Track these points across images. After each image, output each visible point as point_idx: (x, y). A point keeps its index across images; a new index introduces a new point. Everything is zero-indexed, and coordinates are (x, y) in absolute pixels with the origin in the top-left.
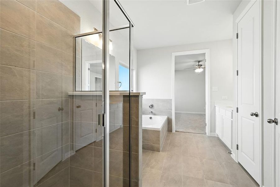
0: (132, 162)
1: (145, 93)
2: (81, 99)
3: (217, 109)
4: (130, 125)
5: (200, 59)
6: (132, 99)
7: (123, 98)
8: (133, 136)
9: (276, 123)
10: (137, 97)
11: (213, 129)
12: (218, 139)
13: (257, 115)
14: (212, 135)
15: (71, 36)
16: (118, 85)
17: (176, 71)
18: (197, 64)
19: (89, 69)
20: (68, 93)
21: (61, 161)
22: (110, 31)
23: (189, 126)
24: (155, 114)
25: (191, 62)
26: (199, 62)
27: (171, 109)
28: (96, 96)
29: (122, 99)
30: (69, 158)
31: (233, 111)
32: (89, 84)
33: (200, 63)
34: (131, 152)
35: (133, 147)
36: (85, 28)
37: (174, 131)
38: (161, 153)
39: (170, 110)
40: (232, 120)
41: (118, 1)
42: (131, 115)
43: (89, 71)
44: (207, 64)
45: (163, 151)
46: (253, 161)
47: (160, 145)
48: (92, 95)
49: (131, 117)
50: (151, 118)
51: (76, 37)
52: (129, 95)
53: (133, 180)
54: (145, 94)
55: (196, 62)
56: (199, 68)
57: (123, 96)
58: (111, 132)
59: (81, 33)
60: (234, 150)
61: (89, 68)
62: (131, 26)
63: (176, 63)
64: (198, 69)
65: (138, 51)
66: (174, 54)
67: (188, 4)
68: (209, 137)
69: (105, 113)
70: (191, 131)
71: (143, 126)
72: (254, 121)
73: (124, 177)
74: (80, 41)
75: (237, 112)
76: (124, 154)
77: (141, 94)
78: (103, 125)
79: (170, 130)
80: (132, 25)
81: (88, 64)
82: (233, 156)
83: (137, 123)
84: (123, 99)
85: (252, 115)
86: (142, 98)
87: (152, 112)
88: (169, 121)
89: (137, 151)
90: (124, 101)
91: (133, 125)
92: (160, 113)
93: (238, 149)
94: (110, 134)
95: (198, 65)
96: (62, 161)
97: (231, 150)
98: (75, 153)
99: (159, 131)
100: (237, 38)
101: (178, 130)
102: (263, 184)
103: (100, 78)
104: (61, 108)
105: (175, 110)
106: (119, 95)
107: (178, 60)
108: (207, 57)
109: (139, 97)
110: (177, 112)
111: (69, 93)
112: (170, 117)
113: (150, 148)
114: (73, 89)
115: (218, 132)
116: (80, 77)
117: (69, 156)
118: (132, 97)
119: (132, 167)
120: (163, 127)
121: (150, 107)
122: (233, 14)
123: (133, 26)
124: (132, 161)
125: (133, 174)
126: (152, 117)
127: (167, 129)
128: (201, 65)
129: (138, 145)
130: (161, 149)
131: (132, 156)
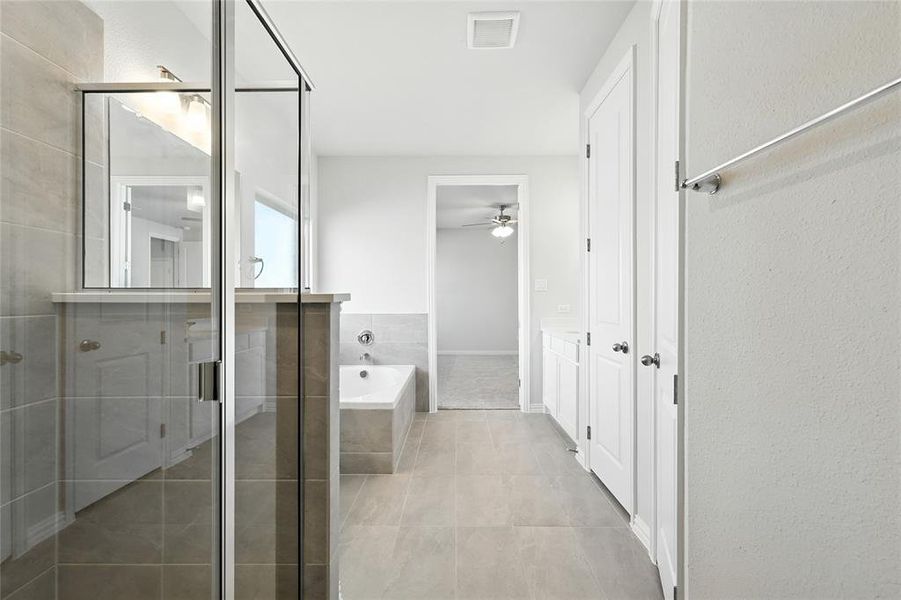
0: (307, 507)
1: (347, 297)
2: (101, 316)
3: (545, 337)
4: (299, 396)
5: (505, 201)
6: (309, 314)
7: (277, 311)
8: (310, 427)
9: (657, 363)
10: (324, 307)
11: (536, 395)
12: (549, 418)
13: (625, 350)
14: (533, 411)
15: (65, 85)
16: (253, 268)
17: (440, 230)
18: (499, 213)
19: (127, 207)
20: (51, 296)
21: (11, 557)
22: (236, 90)
23: (477, 390)
24: (376, 362)
25: (482, 208)
26: (503, 207)
27: (427, 345)
28: (163, 304)
29: (273, 313)
30: (54, 536)
31: (579, 341)
32: (129, 264)
33: (506, 212)
34: (304, 479)
35: (310, 463)
36: (122, 64)
37: (433, 409)
38: (395, 475)
39: (422, 347)
40: (577, 364)
41: (259, 3)
42: (304, 365)
43: (129, 212)
44: (522, 216)
45: (401, 470)
46: (619, 460)
47: (394, 452)
48: (145, 301)
49: (304, 370)
50: (364, 374)
51: (84, 92)
52: (296, 301)
53: (309, 564)
54: (350, 299)
55: (493, 206)
56: (504, 224)
57: (275, 307)
58: (240, 421)
59: (106, 80)
60: (581, 442)
61: (129, 202)
62: (302, 88)
63: (440, 207)
64: (501, 228)
65: (321, 159)
66: (435, 181)
67: (470, 46)
68: (526, 416)
69: (221, 359)
70: (481, 403)
71: (341, 400)
72: (620, 363)
73: (279, 559)
74: (103, 109)
75: (589, 344)
76: (281, 489)
77: (335, 300)
78: (216, 396)
79: (422, 406)
80: (307, 85)
81: (124, 187)
82: (580, 457)
83: (324, 389)
84: (277, 316)
85: (616, 350)
86: (340, 309)
87: (367, 355)
88: (420, 381)
89: (324, 474)
90: (280, 322)
91: (311, 396)
92: (393, 358)
93: (589, 438)
94: (237, 427)
95: (501, 217)
96: (14, 558)
97: (577, 442)
98: (72, 520)
99: (390, 412)
100: (588, 157)
101: (444, 406)
102: (636, 512)
103: (173, 242)
104: (8, 353)
105: (439, 347)
106: (263, 301)
107: (446, 199)
108: (522, 198)
109: (329, 307)
110: (441, 352)
111: (54, 294)
112: (423, 369)
113: (364, 466)
114: (76, 282)
115: (549, 401)
116: (102, 237)
117: (56, 529)
118: (307, 310)
119: (306, 525)
120: (402, 400)
121: (360, 338)
122: (579, 93)
123: (308, 89)
124: (308, 504)
125: (309, 543)
126: (367, 370)
127: (413, 405)
128: (508, 218)
129: (325, 454)
130: (396, 465)
131: (308, 492)
